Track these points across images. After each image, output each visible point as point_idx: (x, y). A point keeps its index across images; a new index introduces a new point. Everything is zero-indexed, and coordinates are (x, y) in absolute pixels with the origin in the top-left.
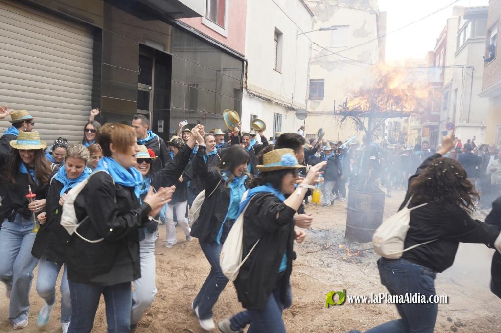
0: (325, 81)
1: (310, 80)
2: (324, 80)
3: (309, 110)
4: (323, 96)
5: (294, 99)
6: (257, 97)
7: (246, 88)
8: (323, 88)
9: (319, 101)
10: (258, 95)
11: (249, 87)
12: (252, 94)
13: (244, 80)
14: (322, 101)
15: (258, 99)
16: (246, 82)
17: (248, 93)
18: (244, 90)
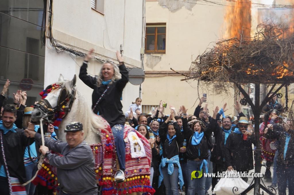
0: (167, 26)
1: (147, 24)
2: (165, 24)
3: (146, 69)
4: (164, 49)
5: (124, 54)
6: (69, 52)
7: (51, 38)
8: (165, 35)
9: (159, 55)
10: (69, 48)
11: (55, 36)
12: (59, 47)
13: (47, 26)
14: (164, 55)
15: (70, 55)
16: (50, 29)
17: (53, 45)
18: (48, 41)
